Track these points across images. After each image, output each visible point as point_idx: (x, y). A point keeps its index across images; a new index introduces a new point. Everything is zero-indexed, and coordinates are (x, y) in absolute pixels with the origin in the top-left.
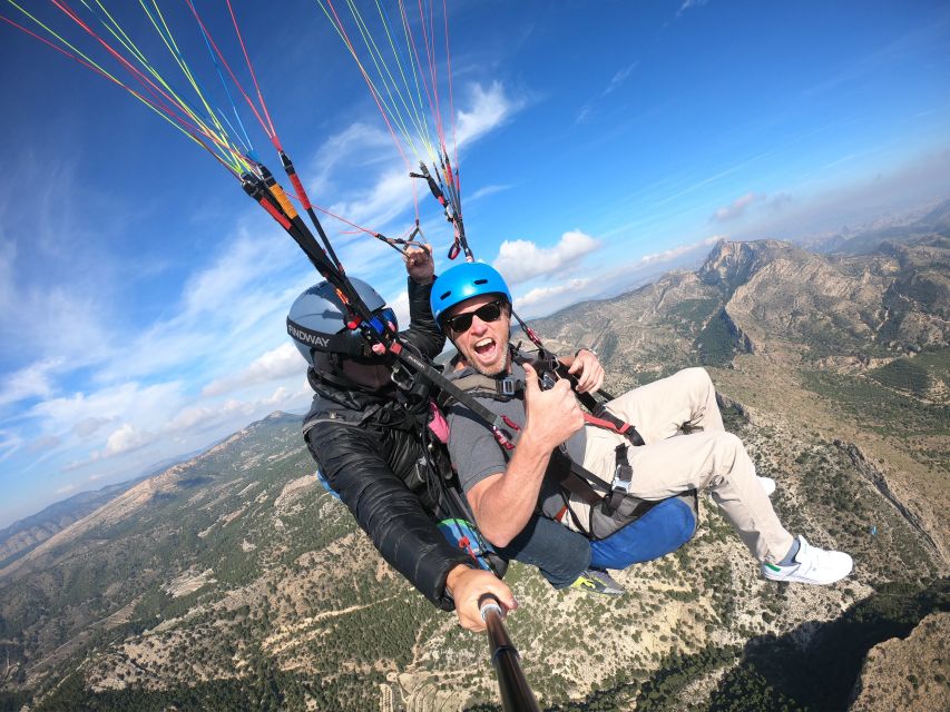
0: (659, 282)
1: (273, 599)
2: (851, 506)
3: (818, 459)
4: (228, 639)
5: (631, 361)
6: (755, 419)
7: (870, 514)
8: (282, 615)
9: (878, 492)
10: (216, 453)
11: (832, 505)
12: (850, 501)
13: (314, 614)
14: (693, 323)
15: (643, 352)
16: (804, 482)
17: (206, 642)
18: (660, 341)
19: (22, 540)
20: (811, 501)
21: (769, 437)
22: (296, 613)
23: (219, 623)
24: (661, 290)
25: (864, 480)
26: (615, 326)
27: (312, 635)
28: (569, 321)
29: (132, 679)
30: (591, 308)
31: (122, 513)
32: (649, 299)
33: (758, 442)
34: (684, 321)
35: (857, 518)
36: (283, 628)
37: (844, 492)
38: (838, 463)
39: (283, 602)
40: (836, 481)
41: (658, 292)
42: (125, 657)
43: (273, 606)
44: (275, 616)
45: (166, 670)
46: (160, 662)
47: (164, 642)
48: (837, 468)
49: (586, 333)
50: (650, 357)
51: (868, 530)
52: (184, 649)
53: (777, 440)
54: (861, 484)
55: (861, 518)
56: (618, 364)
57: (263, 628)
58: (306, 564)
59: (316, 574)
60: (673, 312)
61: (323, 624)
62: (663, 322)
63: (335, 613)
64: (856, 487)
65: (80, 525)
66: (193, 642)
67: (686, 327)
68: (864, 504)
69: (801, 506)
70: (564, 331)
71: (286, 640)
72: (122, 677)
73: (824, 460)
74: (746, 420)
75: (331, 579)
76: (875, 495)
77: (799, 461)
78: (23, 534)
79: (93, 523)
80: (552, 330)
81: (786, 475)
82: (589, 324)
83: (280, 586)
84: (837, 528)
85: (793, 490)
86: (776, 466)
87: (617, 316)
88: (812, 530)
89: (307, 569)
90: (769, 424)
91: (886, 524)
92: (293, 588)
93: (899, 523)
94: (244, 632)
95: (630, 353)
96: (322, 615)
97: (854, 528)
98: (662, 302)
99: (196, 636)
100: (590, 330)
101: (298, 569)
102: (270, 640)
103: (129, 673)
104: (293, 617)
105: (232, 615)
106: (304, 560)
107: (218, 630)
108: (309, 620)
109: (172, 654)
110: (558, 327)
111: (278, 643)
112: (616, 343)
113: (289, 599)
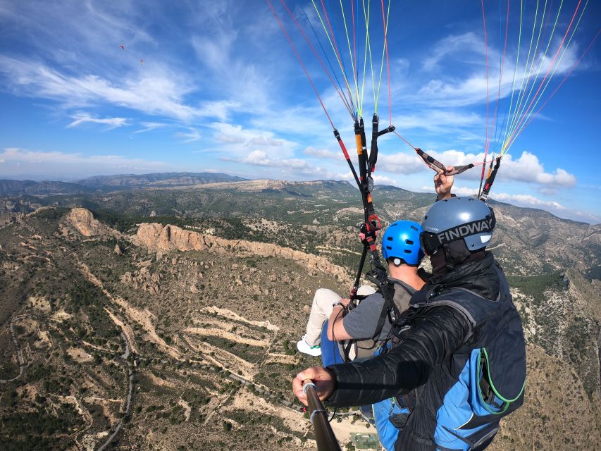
0: (595, 226)
1: (328, 235)
2: (581, 349)
3: (584, 324)
4: (303, 238)
5: (547, 255)
6: (571, 291)
7: (586, 358)
8: (329, 241)
9: (597, 353)
10: (307, 185)
11: (574, 343)
12: (583, 347)
13: (342, 247)
14: (596, 260)
15: (557, 255)
16: (571, 328)
17: (294, 234)
18: (571, 256)
19: (188, 180)
20: (567, 336)
21: (571, 301)
22: (335, 243)
23: (302, 232)
24: (592, 231)
25: (596, 344)
26: (552, 233)
27: (338, 253)
28: (529, 216)
29: (260, 230)
30: (546, 216)
31: (248, 189)
32: (582, 232)
33: (565, 301)
34: (592, 255)
35: (579, 355)
36: (327, 246)
37: (583, 343)
38: (591, 330)
39: (332, 238)
40: (584, 336)
41: (590, 231)
42: (261, 223)
43: (328, 237)
44: (326, 240)
45: (274, 234)
46: (273, 230)
47: (278, 225)
48: (589, 331)
49: (534, 228)
50: (559, 260)
51: (579, 363)
52: (285, 232)
53: (574, 305)
54: (593, 344)
55: (581, 357)
56: (539, 252)
57: (319, 242)
58: (349, 230)
59: (351, 235)
60: (590, 247)
61: (344, 252)
62: (580, 248)
63: (351, 251)
64: (589, 344)
65: (224, 185)
66: (289, 231)
67: (591, 259)
68: (587, 352)
69: (561, 334)
70: (523, 219)
71: (325, 249)
72: (257, 227)
73: (587, 326)
74: (567, 289)
75: (355, 240)
76: (595, 353)
77: (576, 319)
78: (189, 178)
79: (231, 186)
80: (517, 215)
81: (565, 319)
82: (539, 224)
83: (334, 232)
84: (567, 352)
85: (563, 327)
86: (564, 314)
87: (557, 229)
88: (557, 346)
89: (349, 232)
90: (576, 297)
91: (589, 368)
92: (339, 235)
93: (595, 372)
94: (310, 240)
95: (550, 251)
96: (345, 249)
97: (574, 358)
98: (588, 238)
99: (291, 230)
100: (537, 227)
101: (345, 230)
102: (320, 247)
103: (260, 227)
104: (333, 244)
105: (309, 232)
106: (349, 228)
107: (300, 233)
108: (339, 248)
109: (279, 231)
110: (522, 216)
111: (323, 249)
112: (546, 241)
113: (335, 238)
